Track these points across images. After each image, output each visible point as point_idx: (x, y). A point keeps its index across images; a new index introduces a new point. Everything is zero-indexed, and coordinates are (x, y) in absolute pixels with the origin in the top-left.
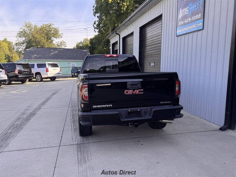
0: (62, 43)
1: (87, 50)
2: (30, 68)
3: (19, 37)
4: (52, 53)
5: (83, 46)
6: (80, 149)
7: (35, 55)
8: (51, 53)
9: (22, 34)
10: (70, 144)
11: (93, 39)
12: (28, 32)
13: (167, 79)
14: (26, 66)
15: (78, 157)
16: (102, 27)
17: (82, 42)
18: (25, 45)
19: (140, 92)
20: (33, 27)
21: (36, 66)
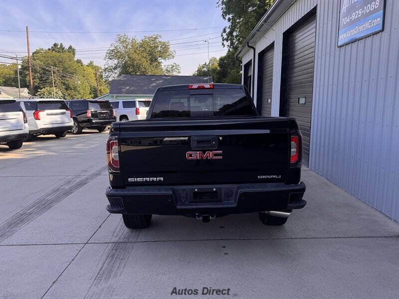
0: (173, 66)
1: (208, 78)
2: (111, 108)
3: (108, 60)
4: (154, 84)
5: (208, 70)
6: (114, 251)
7: (128, 88)
8: (152, 83)
9: (113, 54)
10: (104, 242)
11: (225, 57)
12: (123, 50)
13: (268, 131)
14: (105, 105)
15: (102, 267)
16: (237, 36)
17: (207, 64)
18: (118, 71)
19: (215, 155)
20: (131, 41)
21: (121, 105)
